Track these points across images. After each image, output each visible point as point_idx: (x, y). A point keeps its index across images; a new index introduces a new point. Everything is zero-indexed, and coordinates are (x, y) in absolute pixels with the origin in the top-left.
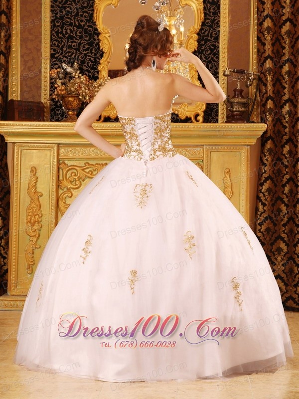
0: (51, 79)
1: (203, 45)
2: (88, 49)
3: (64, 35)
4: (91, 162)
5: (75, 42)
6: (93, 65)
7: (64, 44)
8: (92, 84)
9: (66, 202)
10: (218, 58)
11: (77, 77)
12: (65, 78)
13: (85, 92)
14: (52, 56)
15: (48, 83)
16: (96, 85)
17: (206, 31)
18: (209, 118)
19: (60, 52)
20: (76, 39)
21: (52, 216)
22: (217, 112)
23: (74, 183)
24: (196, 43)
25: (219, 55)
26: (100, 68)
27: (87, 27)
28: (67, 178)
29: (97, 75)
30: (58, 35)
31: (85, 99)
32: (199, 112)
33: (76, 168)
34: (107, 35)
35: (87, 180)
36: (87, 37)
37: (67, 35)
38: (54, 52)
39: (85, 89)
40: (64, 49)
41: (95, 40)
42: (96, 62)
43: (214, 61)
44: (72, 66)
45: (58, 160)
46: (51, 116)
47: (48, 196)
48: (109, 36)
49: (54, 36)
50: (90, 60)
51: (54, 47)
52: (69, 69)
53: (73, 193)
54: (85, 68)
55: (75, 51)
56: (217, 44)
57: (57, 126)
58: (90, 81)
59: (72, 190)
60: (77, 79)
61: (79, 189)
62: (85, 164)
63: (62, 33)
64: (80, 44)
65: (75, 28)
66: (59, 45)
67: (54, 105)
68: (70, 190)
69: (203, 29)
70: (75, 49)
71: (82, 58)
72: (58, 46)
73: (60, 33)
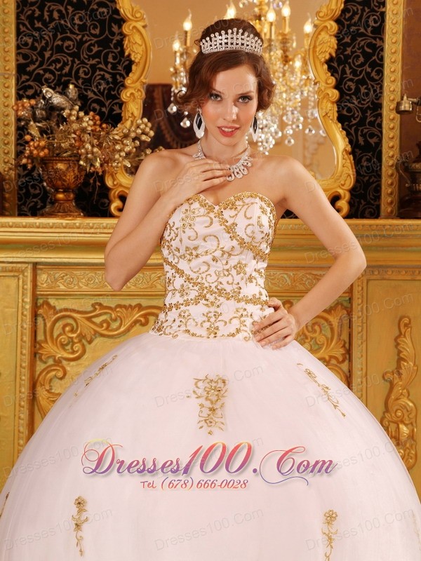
0: (19, 119)
1: (348, 45)
2: (97, 55)
3: (46, 24)
4: (106, 302)
5: (70, 39)
6: (110, 89)
7: (47, 44)
8: (108, 133)
9: (51, 389)
10: (380, 73)
11: (73, 118)
12: (47, 118)
13: (93, 153)
14: (21, 69)
15: (12, 129)
16: (117, 137)
17: (355, 13)
18: (360, 203)
19: (37, 60)
20: (72, 32)
21: (22, 422)
22: (378, 190)
23: (69, 347)
24: (334, 41)
25: (382, 66)
26: (125, 95)
27: (95, 7)
28: (55, 337)
29: (118, 111)
30: (32, 24)
31: (92, 165)
32: (341, 192)
33: (75, 315)
34: (139, 25)
35: (98, 341)
36: (95, 27)
37: (52, 25)
38: (24, 62)
39: (93, 146)
40: (47, 54)
41: (113, 34)
42: (115, 82)
43: (372, 79)
44: (63, 93)
45: (35, 298)
46: (20, 199)
47: (13, 377)
48: (144, 27)
49: (24, 25)
50: (103, 78)
51: (25, 51)
52: (57, 99)
53: (68, 369)
54: (90, 94)
55: (70, 59)
56: (378, 43)
57: (30, 227)
58: (104, 126)
59: (64, 363)
60: (73, 122)
61: (79, 362)
62: (93, 305)
63: (40, 18)
64: (81, 43)
65: (69, 7)
66: (36, 44)
67: (26, 176)
68: (60, 362)
69: (349, 12)
70: (70, 55)
71: (86, 74)
72: (33, 48)
73: (37, 18)
